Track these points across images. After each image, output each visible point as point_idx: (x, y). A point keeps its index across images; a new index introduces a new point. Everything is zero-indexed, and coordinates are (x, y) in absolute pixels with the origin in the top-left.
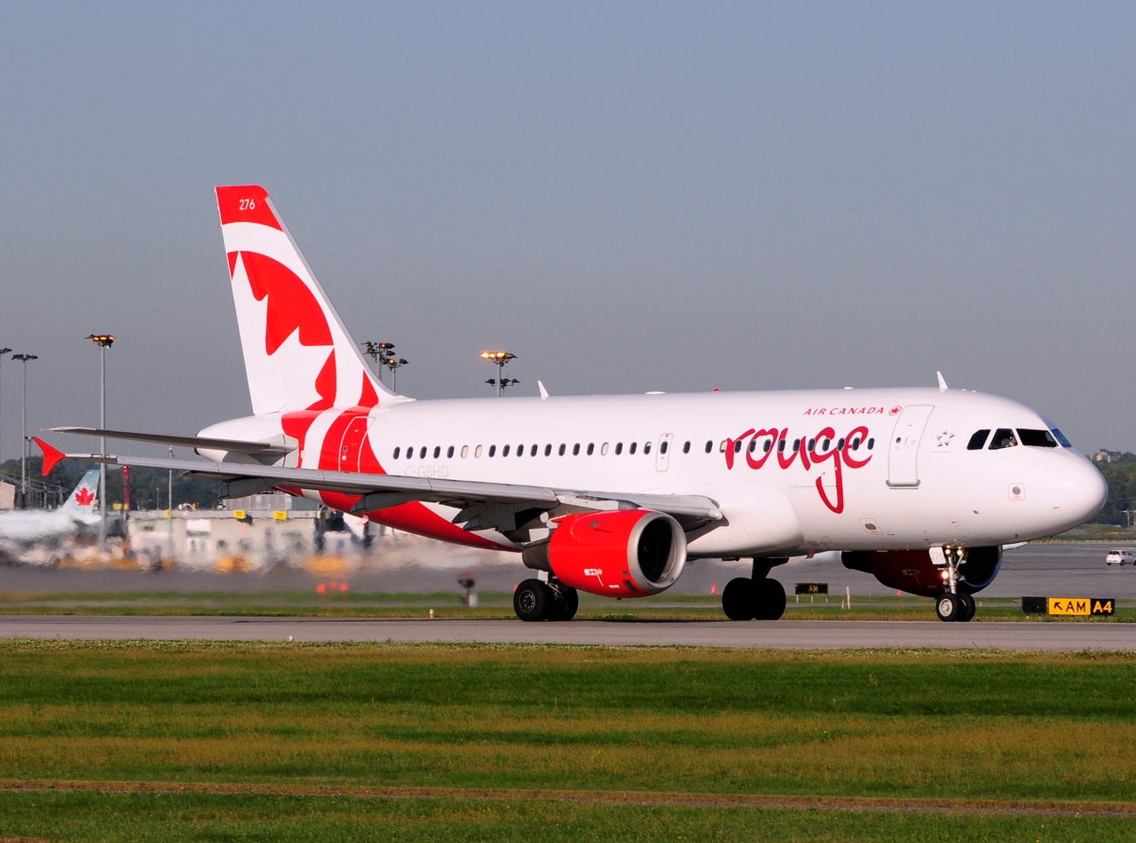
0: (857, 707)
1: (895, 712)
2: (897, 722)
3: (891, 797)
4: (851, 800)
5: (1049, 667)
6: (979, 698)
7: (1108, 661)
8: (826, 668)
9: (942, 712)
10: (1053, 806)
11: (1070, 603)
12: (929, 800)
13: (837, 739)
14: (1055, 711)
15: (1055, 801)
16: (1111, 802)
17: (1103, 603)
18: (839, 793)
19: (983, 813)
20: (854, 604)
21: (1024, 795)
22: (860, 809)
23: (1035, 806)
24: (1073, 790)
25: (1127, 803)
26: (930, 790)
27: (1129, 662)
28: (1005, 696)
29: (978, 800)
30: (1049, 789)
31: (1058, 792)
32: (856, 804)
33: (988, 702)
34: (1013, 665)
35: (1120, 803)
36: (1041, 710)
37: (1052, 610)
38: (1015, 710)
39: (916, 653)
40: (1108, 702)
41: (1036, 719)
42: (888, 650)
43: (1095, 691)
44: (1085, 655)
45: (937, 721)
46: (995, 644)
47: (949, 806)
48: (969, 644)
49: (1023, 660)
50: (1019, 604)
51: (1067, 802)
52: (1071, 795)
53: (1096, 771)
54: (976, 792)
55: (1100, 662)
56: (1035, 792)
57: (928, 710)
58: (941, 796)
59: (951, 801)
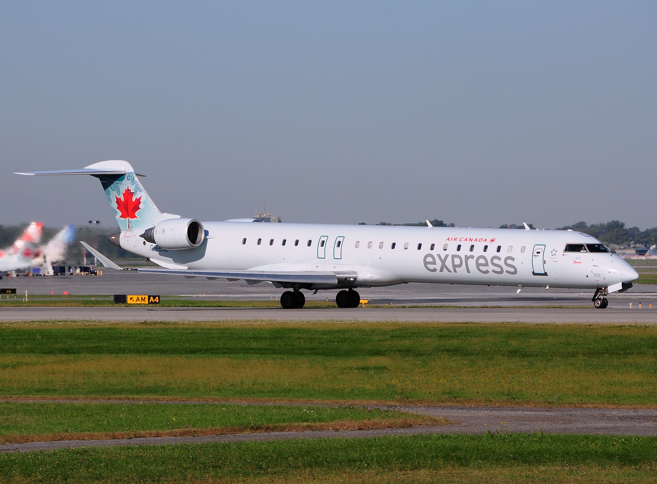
0: (31, 351)
1: (50, 353)
2: (51, 358)
3: (48, 395)
4: (27, 397)
5: (128, 329)
6: (92, 346)
7: (157, 326)
8: (14, 331)
9: (74, 353)
10: (129, 399)
11: (138, 298)
12: (67, 396)
13: (20, 366)
14: (131, 351)
15: (130, 396)
16: (157, 396)
17: (154, 297)
18: (21, 394)
19: (94, 402)
20: (29, 299)
21: (114, 393)
22: (31, 402)
23: (120, 399)
24: (139, 391)
25: (166, 397)
26: (67, 391)
27: (167, 326)
28: (105, 344)
29: (91, 396)
30: (127, 390)
31: (130, 391)
32: (29, 399)
33: (96, 347)
34: (110, 328)
35: (162, 397)
36: (123, 351)
37: (129, 301)
38: (110, 352)
39: (60, 323)
40: (157, 347)
41: (120, 355)
42: (46, 322)
43: (150, 341)
44: (145, 323)
45: (72, 357)
46: (100, 318)
47: (76, 399)
48: (87, 318)
49: (114, 326)
50: (112, 298)
51: (136, 396)
52: (138, 393)
53: (150, 381)
54: (91, 392)
55: (153, 327)
56: (120, 392)
57: (67, 352)
58: (72, 394)
59: (78, 397)
